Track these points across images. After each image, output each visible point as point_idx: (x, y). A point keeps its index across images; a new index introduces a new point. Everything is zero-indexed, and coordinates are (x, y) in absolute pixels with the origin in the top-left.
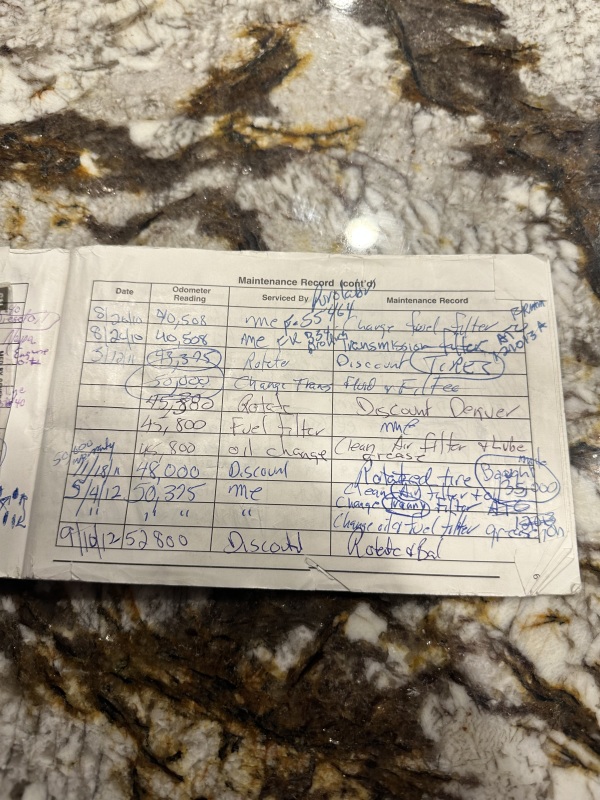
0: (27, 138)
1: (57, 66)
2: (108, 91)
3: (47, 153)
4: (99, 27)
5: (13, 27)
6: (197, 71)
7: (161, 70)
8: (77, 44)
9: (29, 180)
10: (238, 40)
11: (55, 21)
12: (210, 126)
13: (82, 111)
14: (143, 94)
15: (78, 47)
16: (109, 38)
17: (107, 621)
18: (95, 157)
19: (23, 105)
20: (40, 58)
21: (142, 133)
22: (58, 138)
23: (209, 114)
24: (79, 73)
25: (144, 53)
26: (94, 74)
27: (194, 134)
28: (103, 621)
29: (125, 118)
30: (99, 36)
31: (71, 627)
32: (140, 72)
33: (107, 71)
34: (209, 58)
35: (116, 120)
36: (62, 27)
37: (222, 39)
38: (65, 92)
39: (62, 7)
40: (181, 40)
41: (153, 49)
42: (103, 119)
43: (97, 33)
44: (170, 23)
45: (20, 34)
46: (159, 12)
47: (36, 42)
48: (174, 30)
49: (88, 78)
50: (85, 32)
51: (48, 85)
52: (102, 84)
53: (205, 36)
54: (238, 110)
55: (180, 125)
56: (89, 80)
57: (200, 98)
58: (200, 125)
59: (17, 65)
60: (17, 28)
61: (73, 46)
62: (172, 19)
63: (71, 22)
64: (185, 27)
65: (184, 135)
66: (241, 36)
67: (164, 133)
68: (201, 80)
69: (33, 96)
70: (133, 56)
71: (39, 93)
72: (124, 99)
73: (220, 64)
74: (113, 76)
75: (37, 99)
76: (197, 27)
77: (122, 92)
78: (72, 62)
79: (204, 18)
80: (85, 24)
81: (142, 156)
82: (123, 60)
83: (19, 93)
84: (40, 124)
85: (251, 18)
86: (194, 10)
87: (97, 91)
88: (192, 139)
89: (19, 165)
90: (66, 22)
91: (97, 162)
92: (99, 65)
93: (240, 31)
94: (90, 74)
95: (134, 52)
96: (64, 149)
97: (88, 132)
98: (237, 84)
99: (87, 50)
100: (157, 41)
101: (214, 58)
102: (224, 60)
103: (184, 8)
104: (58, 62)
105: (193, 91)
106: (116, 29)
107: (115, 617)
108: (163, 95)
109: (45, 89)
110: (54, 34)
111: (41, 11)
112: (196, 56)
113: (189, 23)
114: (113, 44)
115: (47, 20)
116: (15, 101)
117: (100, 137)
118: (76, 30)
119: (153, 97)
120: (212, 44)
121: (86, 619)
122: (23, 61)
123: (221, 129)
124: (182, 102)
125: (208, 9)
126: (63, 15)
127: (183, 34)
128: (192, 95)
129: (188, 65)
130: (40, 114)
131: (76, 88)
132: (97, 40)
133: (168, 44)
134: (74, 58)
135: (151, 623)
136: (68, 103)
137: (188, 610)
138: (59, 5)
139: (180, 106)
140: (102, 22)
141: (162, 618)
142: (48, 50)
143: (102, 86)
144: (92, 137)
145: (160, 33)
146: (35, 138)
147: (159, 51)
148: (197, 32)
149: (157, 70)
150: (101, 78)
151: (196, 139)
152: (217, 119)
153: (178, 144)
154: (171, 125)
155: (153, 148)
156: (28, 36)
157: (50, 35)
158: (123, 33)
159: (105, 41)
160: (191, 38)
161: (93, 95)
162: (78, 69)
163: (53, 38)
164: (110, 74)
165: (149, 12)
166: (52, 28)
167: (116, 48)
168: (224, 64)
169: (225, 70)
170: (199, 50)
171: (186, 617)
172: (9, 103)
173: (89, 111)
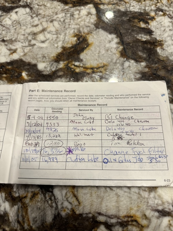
0: (7, 67)
1: (18, 46)
2: (32, 53)
3: (13, 72)
4: (31, 34)
5: (6, 34)
6: (58, 47)
7: (48, 47)
8: (24, 39)
9: (7, 80)
10: (71, 38)
11: (18, 32)
12: (62, 65)
13: (24, 59)
14: (42, 54)
15: (24, 40)
16: (33, 37)
17: (20, 225)
18: (27, 73)
19: (7, 57)
20: (13, 43)
21: (41, 66)
22: (16, 67)
23: (62, 61)
24: (24, 48)
25: (43, 42)
26: (28, 48)
27: (57, 67)
28: (19, 225)
29: (36, 62)
30: (31, 37)
31: (9, 226)
32: (42, 48)
33: (32, 47)
34: (62, 43)
35: (33, 62)
36: (20, 34)
37: (66, 38)
38: (20, 53)
39: (20, 28)
40: (54, 38)
41: (46, 41)
42: (30, 62)
43: (30, 36)
44: (52, 33)
45: (8, 36)
46: (48, 30)
47: (12, 38)
48: (52, 35)
49: (26, 49)
50: (27, 35)
51: (15, 51)
52: (30, 51)
53: (62, 37)
54: (70, 60)
55: (52, 64)
56: (27, 50)
57: (59, 56)
58: (58, 64)
59: (6, 45)
60: (7, 34)
61: (23, 39)
62: (52, 32)
63: (23, 32)
64: (56, 34)
65: (53, 67)
66: (72, 37)
67: (48, 66)
68: (60, 50)
69: (10, 54)
70: (40, 43)
71: (12, 54)
72: (36, 56)
73: (65, 45)
74: (34, 49)
75: (11, 55)
76: (59, 34)
77: (36, 53)
78: (22, 44)
79: (61, 31)
80: (27, 33)
81: (41, 73)
82: (37, 44)
83: (6, 54)
84: (12, 63)
85: (75, 32)
86: (59, 29)
87: (29, 53)
88: (56, 69)
89: (4, 75)
90: (21, 32)
91: (27, 75)
92: (30, 45)
93: (72, 35)
94: (27, 48)
95: (40, 42)
96: (18, 71)
97: (25, 66)
98: (70, 52)
99: (27, 41)
100: (47, 38)
101: (64, 44)
102: (67, 44)
103: (56, 28)
104: (18, 44)
105: (57, 54)
106: (36, 35)
107: (23, 224)
108: (48, 55)
109: (14, 52)
110: (18, 36)
111: (15, 29)
112: (58, 43)
113: (57, 33)
114: (35, 39)
115: (16, 32)
116: (5, 56)
117: (29, 67)
118: (24, 35)
119: (45, 55)
120: (63, 39)
121: (13, 224)
122: (8, 44)
123: (65, 66)
124: (54, 57)
125: (63, 29)
126: (21, 30)
127: (55, 36)
128: (57, 55)
129: (56, 45)
130: (12, 60)
131: (23, 52)
132: (30, 38)
133: (50, 39)
134: (23, 43)
135: (34, 227)
136: (20, 57)
137: (45, 223)
138: (20, 27)
139: (53, 58)
140: (32, 33)
141: (37, 226)
142: (16, 41)
143: (30, 52)
144: (26, 67)
145: (48, 36)
146: (10, 67)
147: (48, 41)
148: (59, 36)
149: (47, 47)
150: (30, 49)
151: (57, 69)
152: (64, 62)
153: (52, 70)
154: (50, 64)
155: (44, 71)
156: (10, 36)
157: (17, 36)
158: (37, 36)
159: (32, 38)
160: (57, 37)
161: (27, 54)
162: (24, 47)
163: (17, 37)
164: (33, 48)
165: (46, 29)
166: (17, 34)
167: (35, 40)
168: (67, 45)
169: (67, 47)
170: (60, 41)
171: (45, 226)
172: (3, 57)
173: (26, 59)
